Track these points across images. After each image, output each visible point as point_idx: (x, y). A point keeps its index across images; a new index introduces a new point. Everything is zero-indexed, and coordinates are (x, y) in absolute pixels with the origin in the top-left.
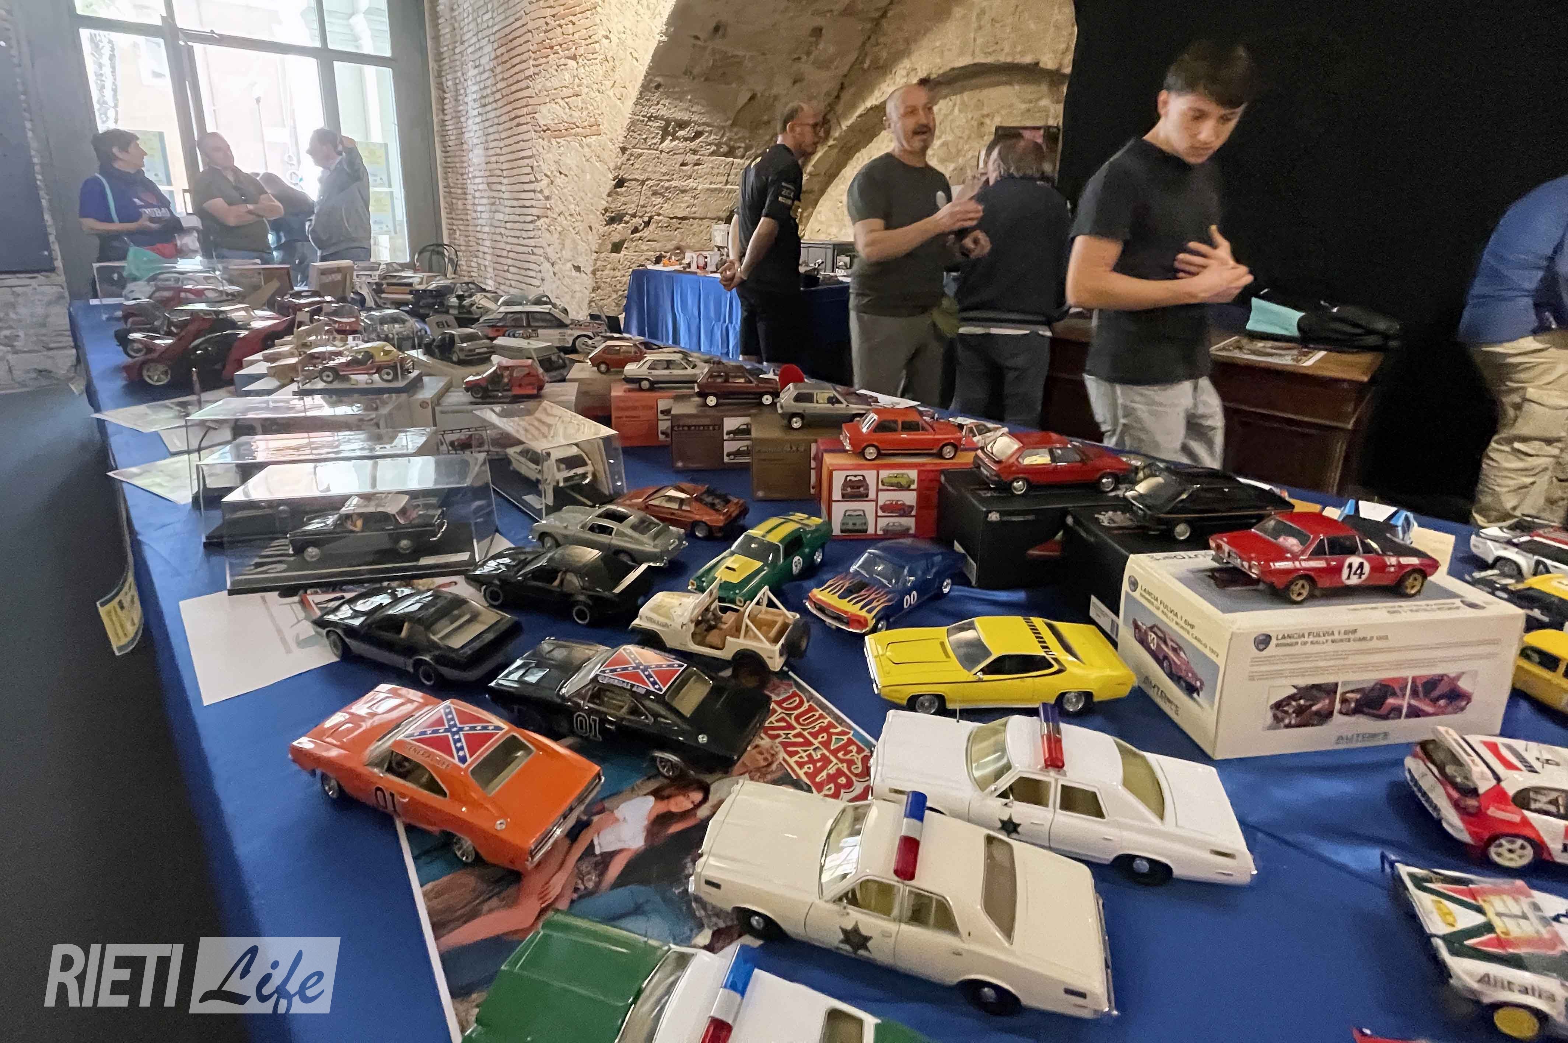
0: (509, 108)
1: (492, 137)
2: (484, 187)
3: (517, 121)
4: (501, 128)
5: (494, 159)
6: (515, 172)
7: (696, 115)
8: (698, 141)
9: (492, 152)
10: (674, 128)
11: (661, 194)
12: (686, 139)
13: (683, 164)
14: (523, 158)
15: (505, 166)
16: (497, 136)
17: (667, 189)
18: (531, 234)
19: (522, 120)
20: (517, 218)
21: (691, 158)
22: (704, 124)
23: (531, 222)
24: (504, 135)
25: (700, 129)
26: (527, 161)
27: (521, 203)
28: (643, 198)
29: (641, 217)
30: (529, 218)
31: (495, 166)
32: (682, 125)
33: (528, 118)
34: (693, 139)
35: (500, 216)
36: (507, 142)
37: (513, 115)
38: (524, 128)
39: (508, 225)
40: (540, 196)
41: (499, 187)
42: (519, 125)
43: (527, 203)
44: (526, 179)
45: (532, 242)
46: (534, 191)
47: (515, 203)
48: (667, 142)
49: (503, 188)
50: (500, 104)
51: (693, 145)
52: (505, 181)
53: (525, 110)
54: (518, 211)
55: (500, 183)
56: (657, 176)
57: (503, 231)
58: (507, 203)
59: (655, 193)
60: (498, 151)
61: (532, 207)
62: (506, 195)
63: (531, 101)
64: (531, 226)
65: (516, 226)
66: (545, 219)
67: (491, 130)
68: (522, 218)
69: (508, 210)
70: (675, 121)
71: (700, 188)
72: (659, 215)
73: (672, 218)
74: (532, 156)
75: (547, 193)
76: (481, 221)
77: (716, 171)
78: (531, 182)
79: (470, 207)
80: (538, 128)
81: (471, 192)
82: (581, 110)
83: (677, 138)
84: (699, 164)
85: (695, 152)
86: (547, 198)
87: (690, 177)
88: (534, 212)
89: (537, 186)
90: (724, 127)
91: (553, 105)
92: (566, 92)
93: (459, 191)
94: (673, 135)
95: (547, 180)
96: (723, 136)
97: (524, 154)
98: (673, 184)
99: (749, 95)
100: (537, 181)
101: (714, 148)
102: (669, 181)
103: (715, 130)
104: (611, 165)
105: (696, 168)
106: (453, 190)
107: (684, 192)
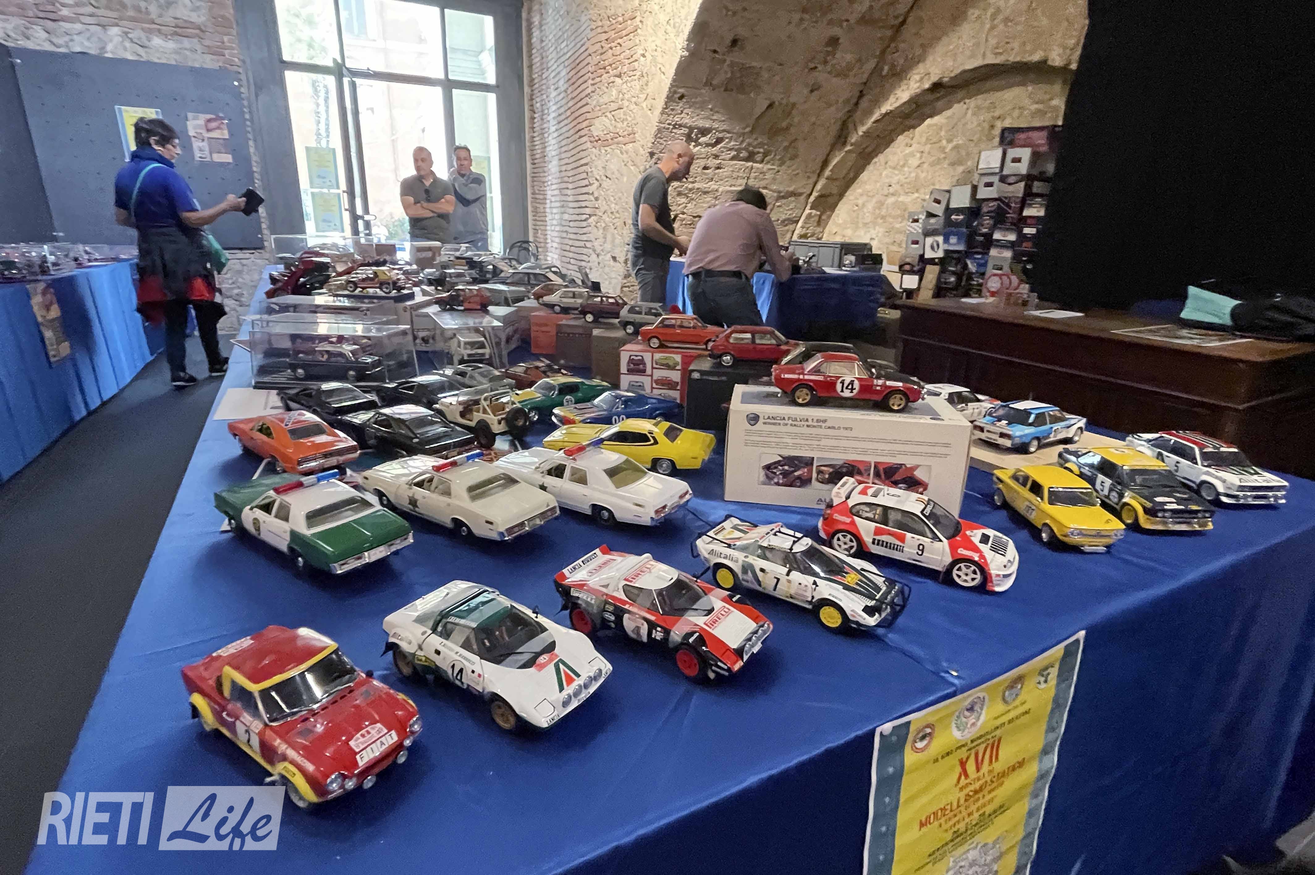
0: (574, 123)
1: (563, 150)
2: (557, 192)
3: (578, 134)
4: (569, 141)
5: (564, 168)
6: (577, 178)
7: (716, 123)
8: (719, 146)
9: (563, 162)
10: (696, 135)
11: (685, 194)
12: (708, 145)
13: (705, 168)
14: (582, 166)
16: (567, 148)
17: (691, 190)
18: (585, 230)
19: (582, 133)
20: (577, 217)
21: (712, 162)
22: (724, 131)
23: (586, 220)
24: (570, 146)
25: (721, 135)
26: (584, 168)
27: (579, 204)
30: (584, 217)
31: (564, 174)
32: (704, 132)
33: (586, 131)
34: (714, 145)
35: (566, 217)
36: (574, 152)
37: (575, 130)
38: (583, 140)
39: (572, 224)
40: (591, 197)
42: (581, 137)
43: (583, 204)
44: (583, 183)
45: (584, 237)
46: (587, 193)
47: (576, 205)
49: (568, 193)
50: (568, 121)
51: (715, 150)
52: (571, 186)
53: (584, 124)
54: (577, 211)
57: (567, 229)
58: (571, 205)
60: (567, 161)
61: (586, 207)
62: (571, 198)
63: (589, 116)
64: (584, 224)
65: (576, 224)
66: (594, 217)
67: (563, 142)
68: (580, 217)
69: (571, 211)
70: (698, 128)
71: (720, 190)
72: (683, 213)
73: (695, 217)
74: (586, 164)
75: (596, 195)
76: (555, 222)
77: (735, 175)
78: (586, 186)
79: (548, 210)
80: (592, 139)
81: (548, 197)
82: (622, 122)
83: (700, 144)
84: (718, 168)
85: (716, 157)
86: (597, 199)
87: (712, 179)
88: (587, 211)
89: (590, 189)
90: (744, 134)
91: (603, 118)
92: (614, 106)
93: (541, 197)
94: (696, 141)
95: (597, 184)
96: (742, 142)
97: (583, 162)
98: (696, 185)
99: (767, 103)
100: (590, 184)
101: (733, 153)
102: (693, 183)
103: (735, 136)
104: (642, 168)
105: (717, 171)
106: (537, 196)
107: (706, 193)
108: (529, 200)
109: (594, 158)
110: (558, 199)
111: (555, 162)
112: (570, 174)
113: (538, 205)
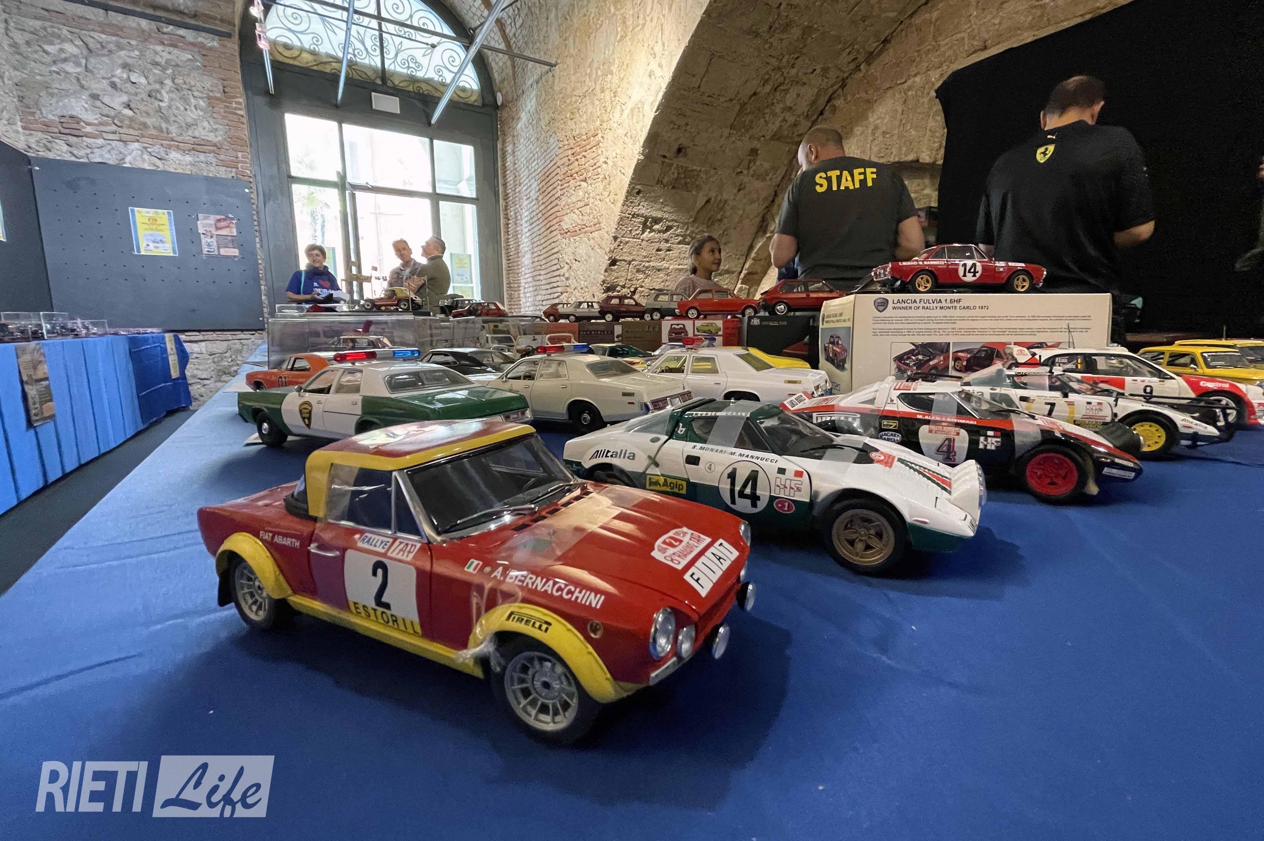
0: (546, 221)
1: (536, 245)
2: (530, 279)
3: (550, 230)
4: (541, 237)
5: (536, 259)
6: (548, 265)
7: (665, 213)
8: (669, 233)
9: (535, 255)
10: (651, 223)
11: (643, 271)
12: (660, 232)
13: (658, 250)
14: (553, 254)
15: (542, 263)
16: (539, 243)
17: (647, 267)
19: (553, 228)
20: (549, 297)
21: (664, 245)
22: (672, 220)
23: (558, 297)
24: (543, 241)
25: (670, 224)
26: (555, 256)
27: (551, 285)
28: (630, 274)
29: (629, 288)
30: (557, 295)
31: (537, 264)
32: (656, 221)
33: (557, 226)
34: (665, 232)
36: (544, 245)
37: (548, 226)
38: (554, 233)
40: (563, 279)
41: (538, 278)
42: (551, 232)
43: (555, 285)
44: (555, 268)
46: (559, 276)
47: (548, 286)
48: (646, 233)
49: (541, 278)
50: (541, 220)
51: (666, 236)
52: (542, 272)
53: (555, 221)
54: (550, 291)
55: (540, 275)
56: (640, 258)
58: (543, 287)
59: (638, 271)
60: (539, 253)
61: (558, 286)
62: (544, 282)
63: (558, 214)
66: (565, 294)
67: (535, 240)
68: (552, 296)
69: (544, 292)
70: (652, 218)
71: (671, 268)
72: (642, 287)
73: (651, 290)
74: (558, 252)
75: (567, 275)
76: (528, 304)
77: (682, 255)
78: (558, 270)
79: (522, 295)
80: (562, 232)
81: (523, 284)
82: (589, 215)
83: (654, 231)
84: (670, 250)
85: (667, 241)
86: (567, 279)
87: (664, 259)
88: (559, 289)
89: (561, 272)
90: (688, 223)
91: (572, 214)
92: (580, 204)
93: (516, 285)
94: (651, 228)
95: (567, 267)
96: (687, 229)
97: (554, 251)
98: (652, 264)
99: (705, 199)
100: (562, 268)
101: (681, 238)
102: (648, 262)
103: (681, 225)
104: (607, 250)
105: (668, 253)
106: (512, 285)
107: (659, 270)
108: (505, 288)
109: (564, 246)
110: (531, 285)
111: (528, 256)
112: (544, 262)
113: (513, 293)
